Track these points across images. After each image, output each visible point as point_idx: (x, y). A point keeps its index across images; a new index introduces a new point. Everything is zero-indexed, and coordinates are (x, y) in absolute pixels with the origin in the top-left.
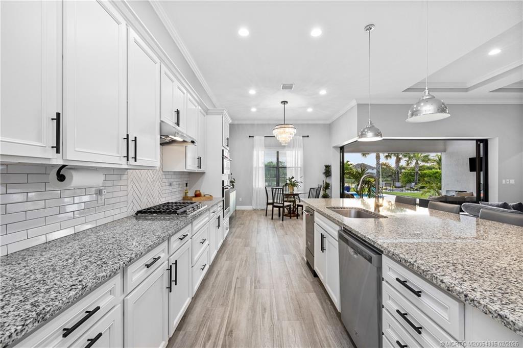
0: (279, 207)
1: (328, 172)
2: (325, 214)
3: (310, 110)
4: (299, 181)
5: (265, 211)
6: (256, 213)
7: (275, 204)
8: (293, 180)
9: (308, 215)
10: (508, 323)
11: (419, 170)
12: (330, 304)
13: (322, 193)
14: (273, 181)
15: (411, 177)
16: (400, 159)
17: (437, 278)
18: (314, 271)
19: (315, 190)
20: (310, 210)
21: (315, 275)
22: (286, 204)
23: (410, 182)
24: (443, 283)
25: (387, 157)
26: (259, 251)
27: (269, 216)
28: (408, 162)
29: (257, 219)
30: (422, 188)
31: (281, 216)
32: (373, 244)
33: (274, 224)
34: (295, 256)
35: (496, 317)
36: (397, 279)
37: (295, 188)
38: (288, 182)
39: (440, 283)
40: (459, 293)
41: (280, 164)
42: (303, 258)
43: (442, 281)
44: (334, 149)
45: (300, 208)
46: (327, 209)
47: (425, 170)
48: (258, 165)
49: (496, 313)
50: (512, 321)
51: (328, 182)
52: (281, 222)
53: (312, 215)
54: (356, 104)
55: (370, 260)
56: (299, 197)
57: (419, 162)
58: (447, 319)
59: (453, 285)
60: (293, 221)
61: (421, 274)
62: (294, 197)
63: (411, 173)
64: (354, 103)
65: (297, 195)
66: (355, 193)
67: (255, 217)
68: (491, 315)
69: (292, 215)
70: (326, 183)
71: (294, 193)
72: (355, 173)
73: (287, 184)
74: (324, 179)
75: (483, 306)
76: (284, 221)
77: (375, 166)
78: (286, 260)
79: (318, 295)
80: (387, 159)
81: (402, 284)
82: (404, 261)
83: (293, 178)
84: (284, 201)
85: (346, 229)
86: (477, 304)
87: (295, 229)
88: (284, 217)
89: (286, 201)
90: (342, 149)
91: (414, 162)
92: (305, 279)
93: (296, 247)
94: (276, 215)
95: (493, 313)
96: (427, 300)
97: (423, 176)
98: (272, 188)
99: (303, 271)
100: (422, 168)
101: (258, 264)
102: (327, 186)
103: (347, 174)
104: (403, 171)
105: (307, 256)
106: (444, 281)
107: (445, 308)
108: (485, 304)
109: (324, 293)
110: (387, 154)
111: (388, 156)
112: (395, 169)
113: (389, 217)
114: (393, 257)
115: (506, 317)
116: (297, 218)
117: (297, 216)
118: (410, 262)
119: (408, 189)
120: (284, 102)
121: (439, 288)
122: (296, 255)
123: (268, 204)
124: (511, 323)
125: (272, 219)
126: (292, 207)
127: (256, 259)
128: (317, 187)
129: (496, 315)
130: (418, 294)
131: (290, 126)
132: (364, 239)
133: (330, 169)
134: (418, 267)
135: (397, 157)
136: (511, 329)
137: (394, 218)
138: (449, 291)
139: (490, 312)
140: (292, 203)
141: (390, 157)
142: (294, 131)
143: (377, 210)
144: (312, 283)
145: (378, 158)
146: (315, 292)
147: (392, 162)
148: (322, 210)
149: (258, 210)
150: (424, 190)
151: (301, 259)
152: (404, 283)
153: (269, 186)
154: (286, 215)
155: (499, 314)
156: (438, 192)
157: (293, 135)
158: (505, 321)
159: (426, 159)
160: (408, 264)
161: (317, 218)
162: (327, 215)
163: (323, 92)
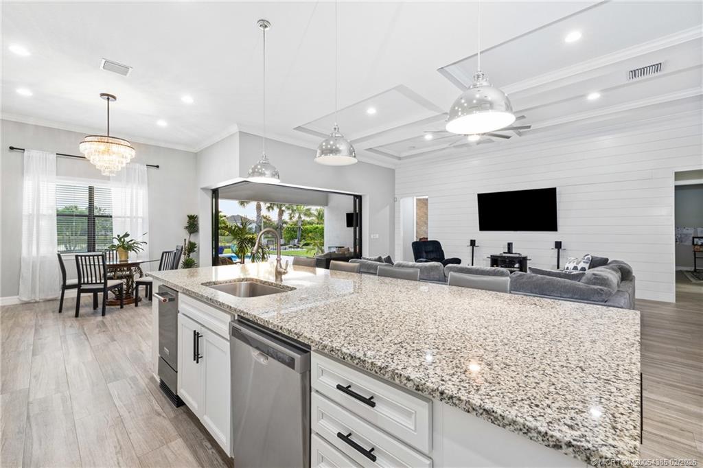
0: (95, 292)
1: (192, 225)
2: (202, 296)
3: (162, 123)
4: (140, 240)
5: (59, 303)
6: (31, 310)
7: (84, 287)
8: (127, 239)
9: (165, 301)
10: (496, 419)
11: (302, 225)
12: (210, 446)
13: (183, 258)
14: (77, 242)
15: (293, 233)
16: (283, 211)
17: (401, 375)
18: (177, 396)
19: (173, 255)
20: (170, 292)
21: (179, 402)
22: (110, 283)
23: (292, 238)
24: (409, 380)
25: (268, 208)
26: (38, 395)
27: (68, 309)
28: (291, 215)
29: (33, 322)
30: (307, 245)
31: (100, 306)
32: (296, 337)
33: (82, 326)
34: (134, 379)
35: (481, 414)
36: (339, 387)
37: (131, 254)
38: (116, 242)
39: (405, 382)
40: (433, 391)
41: (95, 211)
42: (152, 379)
43: (408, 379)
44: (203, 192)
45: (142, 288)
46: (203, 286)
47: (306, 225)
48: (38, 210)
49: (481, 408)
50: (501, 415)
51: (192, 241)
52: (100, 318)
53: (174, 300)
54: (238, 130)
55: (291, 363)
56: (139, 268)
57: (302, 216)
58: (413, 428)
59: (423, 382)
60: (129, 312)
61: (378, 373)
62: (129, 269)
63: (293, 228)
64: (235, 129)
65: (136, 265)
66: (234, 255)
67: (28, 319)
68: (475, 413)
69: (125, 301)
70: (190, 242)
71: (129, 262)
72: (233, 228)
73: (114, 246)
74: (187, 237)
75: (465, 402)
76: (107, 316)
77: (255, 219)
78: (114, 392)
79: (186, 441)
80: (269, 210)
81: (344, 391)
82: (349, 358)
83: (127, 235)
84: (106, 278)
85: (242, 317)
86: (457, 402)
87: (132, 326)
88: (107, 307)
89: (111, 278)
90: (215, 193)
91: (297, 215)
92: (158, 419)
93: (136, 359)
94: (86, 306)
95: (477, 409)
96: (384, 408)
97: (306, 231)
98: (77, 256)
99: (154, 402)
100: (304, 223)
101: (34, 428)
102: (192, 247)
103: (222, 228)
104: (284, 225)
105: (160, 372)
106: (412, 378)
107: (408, 414)
108: (467, 400)
109: (197, 429)
110: (269, 205)
111: (271, 207)
112: (276, 223)
113: (298, 288)
114: (332, 354)
115: (493, 412)
116: (136, 305)
117: (137, 301)
118: (360, 358)
119: (291, 247)
120: (109, 97)
121: (404, 389)
122: (138, 376)
123: (65, 287)
124: (500, 418)
125: (77, 315)
126: (125, 287)
127: (28, 417)
128: (174, 249)
129: (481, 411)
130: (370, 402)
131: (122, 142)
132: (280, 331)
133: (197, 221)
134: (372, 363)
135: (280, 209)
136: (499, 425)
137: (304, 288)
138: (419, 390)
139: (474, 409)
140: (125, 280)
141: (273, 209)
142: (130, 153)
143: (279, 279)
144: (175, 421)
145: (259, 208)
146: (181, 436)
147: (274, 215)
148: (196, 290)
149: (36, 302)
150: (308, 247)
151: (147, 380)
152: (346, 390)
153: (67, 251)
154: (111, 304)
155: (484, 410)
156: (321, 249)
157: (129, 161)
158: (492, 417)
159: (308, 213)
160: (356, 361)
161: (184, 303)
162: (207, 298)
163: (188, 99)
